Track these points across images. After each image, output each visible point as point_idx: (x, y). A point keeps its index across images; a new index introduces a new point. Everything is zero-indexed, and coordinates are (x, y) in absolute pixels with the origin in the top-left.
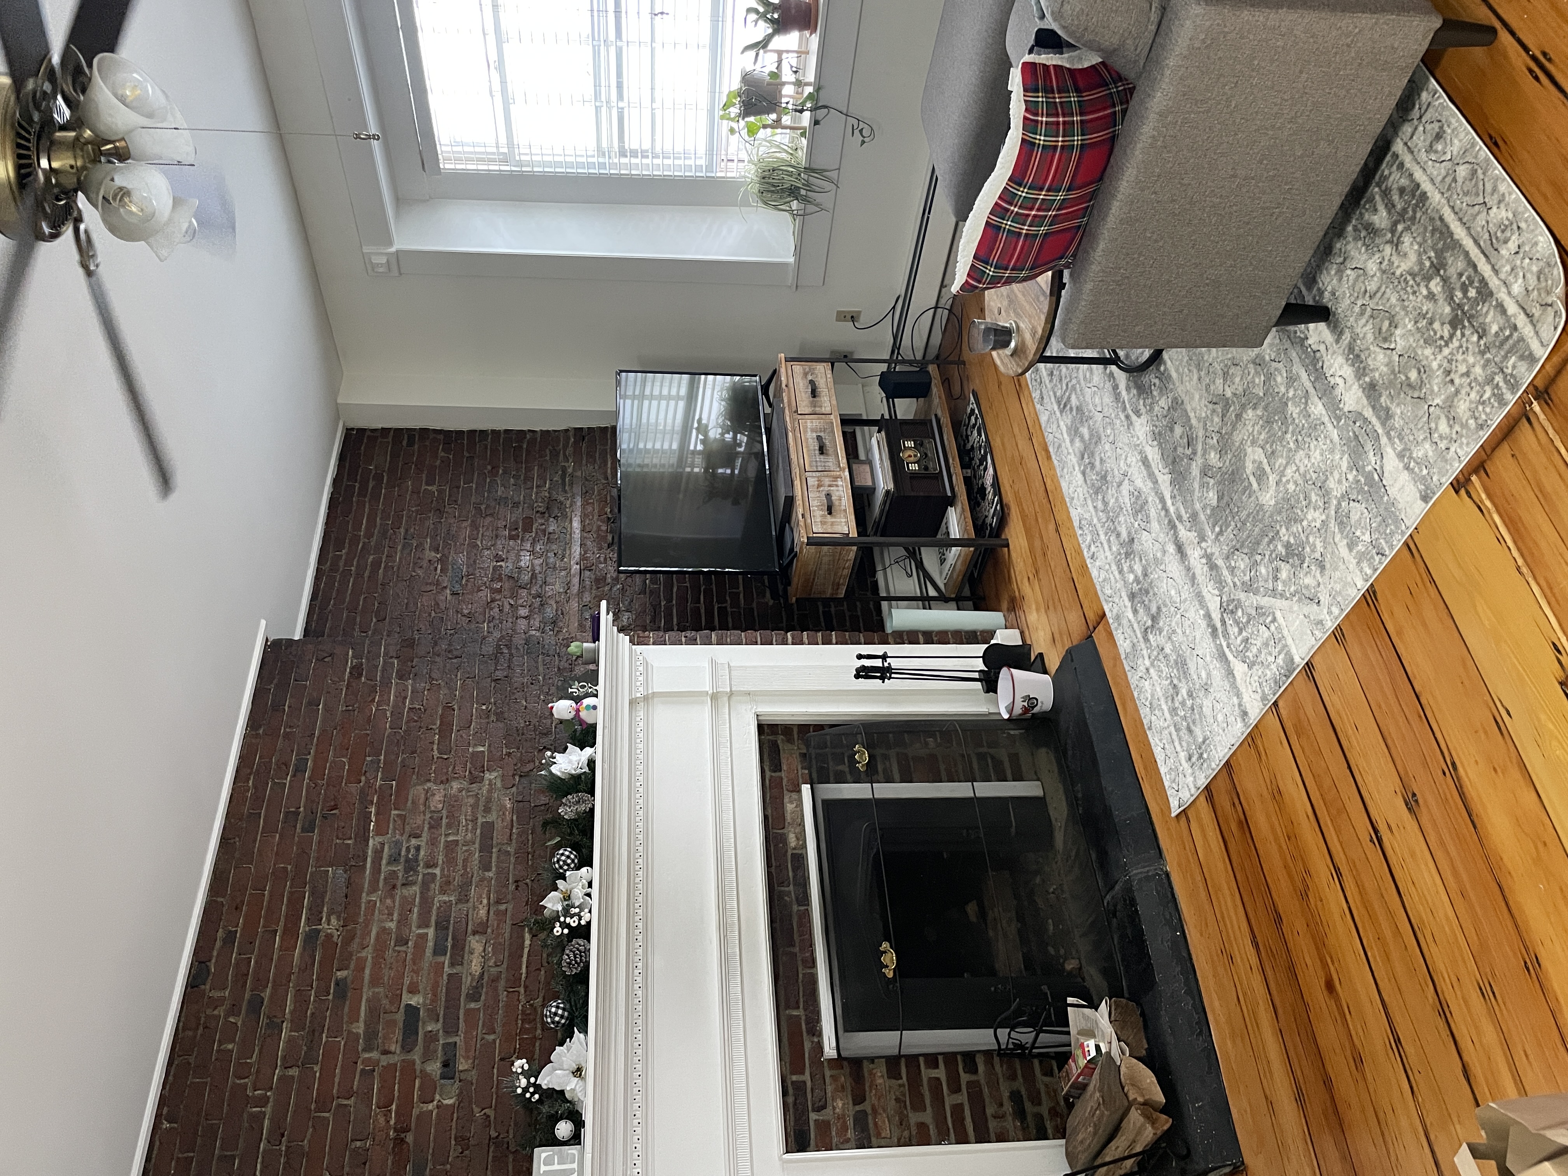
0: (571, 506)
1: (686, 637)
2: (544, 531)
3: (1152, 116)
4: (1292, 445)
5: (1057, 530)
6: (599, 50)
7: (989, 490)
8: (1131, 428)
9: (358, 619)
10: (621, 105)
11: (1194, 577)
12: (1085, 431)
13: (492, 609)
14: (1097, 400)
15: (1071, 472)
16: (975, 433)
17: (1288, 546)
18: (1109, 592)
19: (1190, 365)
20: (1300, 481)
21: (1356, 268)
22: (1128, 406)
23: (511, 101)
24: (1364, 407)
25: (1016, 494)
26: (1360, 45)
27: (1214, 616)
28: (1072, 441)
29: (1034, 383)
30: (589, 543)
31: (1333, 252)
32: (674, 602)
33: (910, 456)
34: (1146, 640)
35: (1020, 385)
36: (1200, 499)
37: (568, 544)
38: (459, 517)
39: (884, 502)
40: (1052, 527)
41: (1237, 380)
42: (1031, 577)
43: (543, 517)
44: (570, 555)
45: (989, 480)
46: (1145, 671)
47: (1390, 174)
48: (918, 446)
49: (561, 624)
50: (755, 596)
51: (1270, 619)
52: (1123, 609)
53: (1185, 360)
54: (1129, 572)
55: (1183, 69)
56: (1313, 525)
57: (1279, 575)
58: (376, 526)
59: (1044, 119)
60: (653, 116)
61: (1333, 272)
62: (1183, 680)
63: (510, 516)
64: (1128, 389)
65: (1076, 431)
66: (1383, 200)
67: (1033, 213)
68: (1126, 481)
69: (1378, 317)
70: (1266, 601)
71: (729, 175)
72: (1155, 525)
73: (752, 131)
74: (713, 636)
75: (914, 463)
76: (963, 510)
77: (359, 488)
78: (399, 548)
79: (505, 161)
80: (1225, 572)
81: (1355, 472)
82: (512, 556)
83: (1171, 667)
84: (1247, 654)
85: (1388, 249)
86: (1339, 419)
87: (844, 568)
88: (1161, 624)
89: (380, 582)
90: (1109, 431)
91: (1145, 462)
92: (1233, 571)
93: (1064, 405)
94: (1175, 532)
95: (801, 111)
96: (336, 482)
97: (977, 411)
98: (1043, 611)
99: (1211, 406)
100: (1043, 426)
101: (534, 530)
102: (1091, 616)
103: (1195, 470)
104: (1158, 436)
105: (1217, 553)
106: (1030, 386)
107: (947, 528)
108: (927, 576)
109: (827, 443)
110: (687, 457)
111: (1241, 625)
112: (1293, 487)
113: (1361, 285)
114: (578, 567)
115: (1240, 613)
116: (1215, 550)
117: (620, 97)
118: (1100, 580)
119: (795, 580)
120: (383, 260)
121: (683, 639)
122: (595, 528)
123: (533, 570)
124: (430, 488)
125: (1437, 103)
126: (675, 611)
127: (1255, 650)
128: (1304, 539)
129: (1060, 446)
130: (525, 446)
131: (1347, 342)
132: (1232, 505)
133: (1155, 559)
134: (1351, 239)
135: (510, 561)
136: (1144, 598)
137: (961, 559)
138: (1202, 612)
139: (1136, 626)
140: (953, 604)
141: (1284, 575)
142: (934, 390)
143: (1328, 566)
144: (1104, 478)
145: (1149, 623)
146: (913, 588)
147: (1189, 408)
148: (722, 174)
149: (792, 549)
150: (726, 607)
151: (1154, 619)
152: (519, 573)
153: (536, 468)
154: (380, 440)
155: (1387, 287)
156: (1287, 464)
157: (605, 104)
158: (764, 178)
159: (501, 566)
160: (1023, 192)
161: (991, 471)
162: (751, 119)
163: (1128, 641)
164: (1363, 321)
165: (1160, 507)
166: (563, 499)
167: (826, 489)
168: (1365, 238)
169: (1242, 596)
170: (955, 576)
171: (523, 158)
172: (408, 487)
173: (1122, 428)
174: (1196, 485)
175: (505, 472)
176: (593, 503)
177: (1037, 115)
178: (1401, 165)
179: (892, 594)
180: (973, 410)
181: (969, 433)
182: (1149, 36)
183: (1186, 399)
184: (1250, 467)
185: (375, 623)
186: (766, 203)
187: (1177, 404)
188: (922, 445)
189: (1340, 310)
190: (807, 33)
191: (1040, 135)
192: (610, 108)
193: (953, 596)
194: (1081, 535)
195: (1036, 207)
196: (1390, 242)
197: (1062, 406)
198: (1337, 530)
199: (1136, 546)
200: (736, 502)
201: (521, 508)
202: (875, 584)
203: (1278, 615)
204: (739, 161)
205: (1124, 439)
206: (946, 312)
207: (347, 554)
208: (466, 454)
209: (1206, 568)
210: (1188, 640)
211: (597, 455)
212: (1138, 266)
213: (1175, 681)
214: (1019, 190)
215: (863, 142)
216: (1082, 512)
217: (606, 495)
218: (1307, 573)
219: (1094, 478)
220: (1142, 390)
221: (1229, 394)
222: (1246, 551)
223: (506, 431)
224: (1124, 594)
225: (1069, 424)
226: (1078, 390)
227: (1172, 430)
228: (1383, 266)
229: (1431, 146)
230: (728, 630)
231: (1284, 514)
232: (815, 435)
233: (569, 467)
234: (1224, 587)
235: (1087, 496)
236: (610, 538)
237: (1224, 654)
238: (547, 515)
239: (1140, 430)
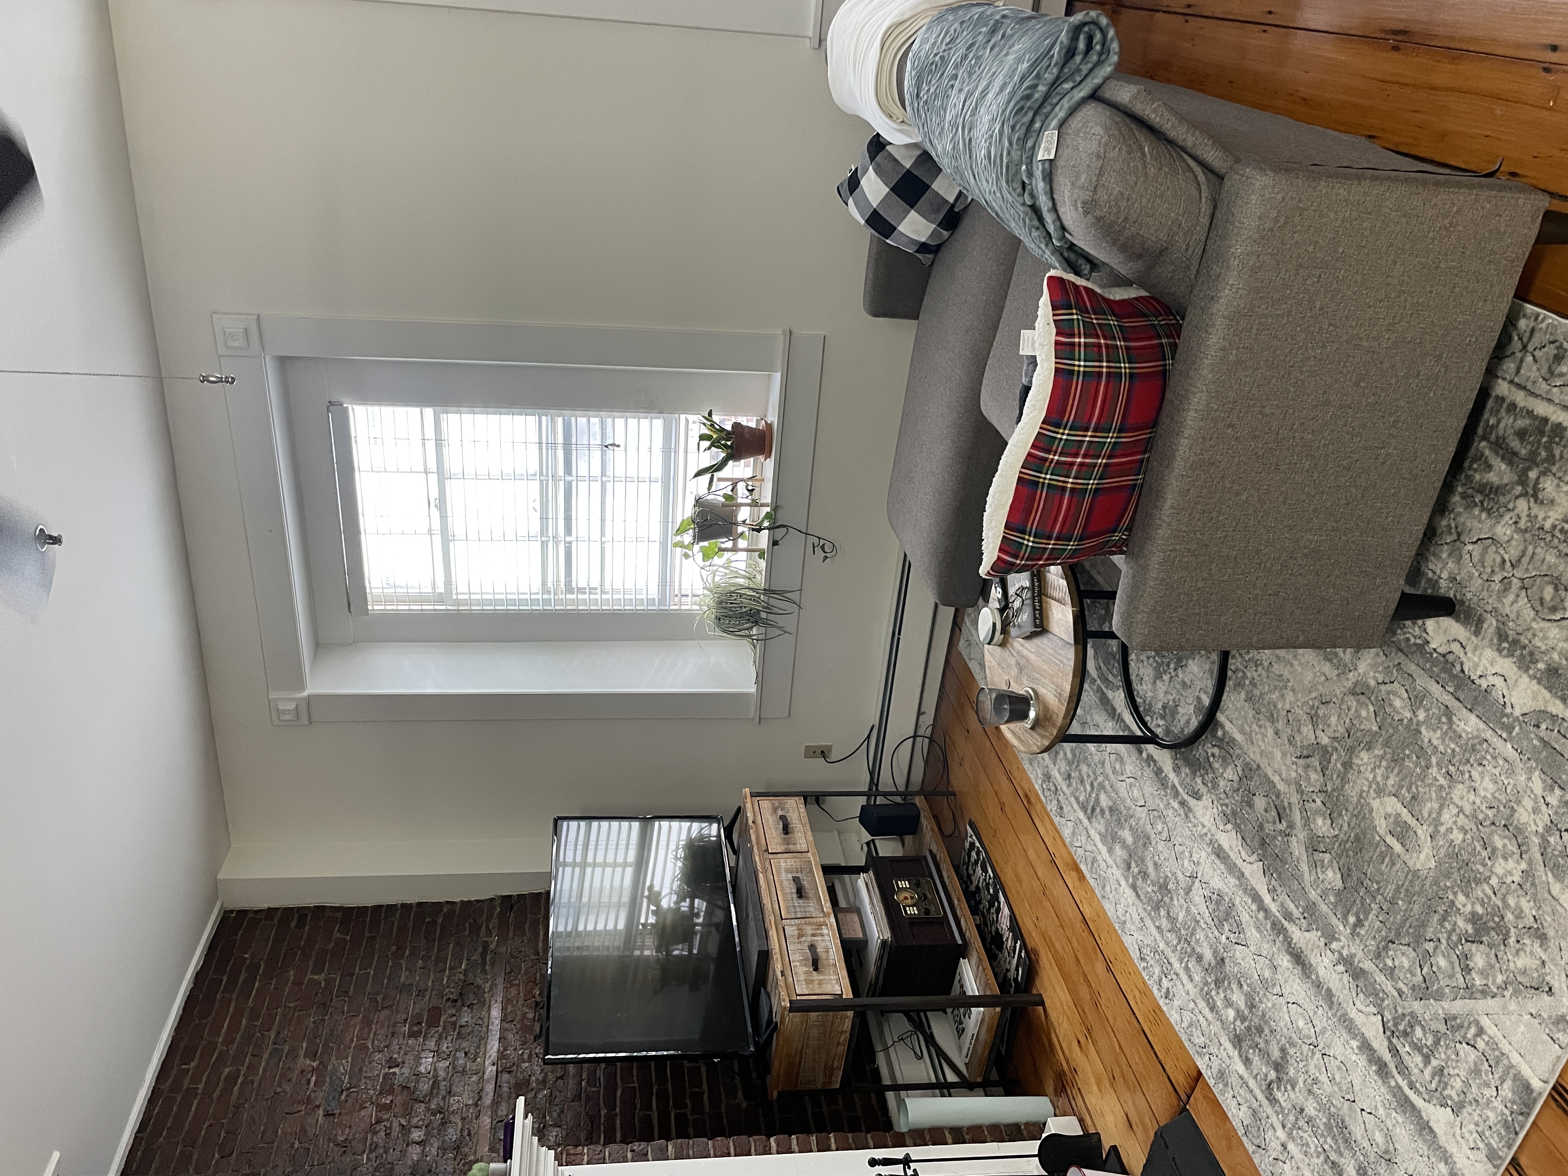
0: (491, 989)
1: (633, 1151)
2: (454, 1024)
3: (1219, 321)
4: (1442, 781)
5: (1109, 969)
6: (547, 485)
7: (1008, 936)
8: (1191, 816)
9: (195, 1157)
10: (568, 539)
11: (1329, 994)
12: (1127, 835)
13: (375, 1133)
14: (1136, 793)
15: (1116, 890)
16: (979, 870)
17: (1474, 918)
18: (1200, 1040)
19: (1259, 720)
20: (1470, 825)
21: (1479, 539)
22: (1180, 790)
23: (450, 538)
24: (1546, 702)
25: (1043, 935)
26: (1460, 228)
27: (1375, 1045)
28: (1110, 850)
29: (1047, 794)
30: (510, 1036)
31: (1439, 532)
32: (618, 1110)
33: (906, 898)
34: (1273, 1101)
35: (1029, 801)
36: (1315, 884)
37: (483, 1039)
38: (348, 1012)
39: (881, 957)
40: (1100, 966)
41: (1333, 720)
42: (1082, 1040)
43: (454, 1006)
44: (485, 1052)
45: (1004, 923)
46: (1280, 1148)
47: (1499, 421)
48: (916, 885)
49: (466, 1150)
50: (723, 1096)
51: (1473, 1031)
52: (1228, 1061)
53: (1250, 716)
54: (1226, 1007)
55: (1254, 258)
56: (1509, 880)
57: (1471, 964)
58: (239, 1029)
59: (1082, 340)
60: (603, 550)
61: (1444, 555)
62: (1346, 1153)
63: (413, 1006)
64: (1177, 769)
65: (1115, 838)
66: (1497, 454)
67: (1079, 460)
68: (1197, 884)
69: (1533, 585)
70: (1458, 1007)
71: (683, 607)
72: (1252, 934)
73: (706, 557)
74: (670, 1148)
75: (912, 906)
76: (980, 960)
77: (227, 982)
78: (266, 1056)
79: (442, 602)
80: (1380, 978)
81: (1558, 792)
82: (410, 1059)
83: (1322, 1135)
84: (1446, 1093)
85: (1522, 505)
86: (1509, 729)
87: (838, 1044)
88: (1292, 1072)
89: (232, 1102)
90: (1159, 827)
91: (1220, 853)
92: (1392, 974)
93: (1091, 810)
94: (1286, 937)
95: (759, 531)
96: (200, 976)
97: (977, 844)
98: (1107, 1084)
99: (1301, 762)
100: (1068, 841)
101: (441, 1023)
102: (1180, 1080)
103: (1297, 848)
104: (1231, 817)
105: (1360, 955)
106: (1043, 798)
107: (962, 986)
108: (941, 1054)
109: (805, 883)
110: (635, 937)
111: (1425, 1050)
112: (1461, 836)
113: (1494, 556)
114: (494, 1068)
115: (1419, 1032)
116: (1355, 949)
117: (568, 531)
118: (1185, 1025)
119: (776, 1065)
120: (292, 706)
121: (629, 1155)
122: (519, 1017)
123: (436, 1076)
124: (315, 977)
125: (1543, 326)
126: (618, 1122)
127: (1458, 1084)
128: (1500, 905)
129: (1094, 860)
130: (440, 921)
131: (1492, 630)
132: (1367, 882)
133: (1263, 980)
134: (1461, 510)
135: (406, 1065)
136: (1257, 1039)
137: (986, 1024)
138: (1355, 1044)
139: (1252, 1083)
140: (980, 1091)
141: (1479, 960)
142: (924, 822)
143: (1551, 933)
144: (1164, 887)
145: (1273, 1075)
146: (925, 1074)
147: (1269, 771)
148: (677, 607)
149: (770, 1020)
150: (685, 1114)
151: (1278, 1067)
152: (417, 1082)
153: (451, 946)
154: (263, 922)
155: (1535, 547)
156: (1442, 807)
157: (551, 539)
158: (721, 603)
159: (394, 1074)
160: (1063, 434)
161: (1006, 911)
162: (706, 544)
163: (1244, 1108)
164: (1511, 597)
165: (1254, 907)
166: (481, 982)
167: (809, 939)
168: (1482, 502)
169: (1417, 1006)
170: (979, 1050)
171: (460, 597)
172: (288, 978)
173: (1177, 819)
174: (1304, 867)
175: (412, 953)
176: (519, 985)
177: (1072, 336)
178: (1513, 407)
179: (900, 1081)
180: (972, 845)
181: (971, 872)
182: (1200, 233)
183: (1263, 763)
184: (1382, 826)
185: (217, 1161)
186: (725, 631)
187: (1250, 771)
188: (918, 885)
189: (1469, 596)
190: (761, 458)
191: (1079, 360)
192: (557, 543)
193: (979, 1080)
194: (1144, 968)
195: (1082, 452)
196: (1525, 494)
197: (1089, 811)
198: (1551, 879)
199: (1229, 967)
200: (694, 987)
201: (428, 997)
202: (877, 1072)
203: (1485, 1022)
204: (694, 596)
205: (1182, 831)
206: (927, 740)
207: (197, 1067)
208: (367, 934)
209: (1346, 977)
210: (1340, 1089)
211: (527, 926)
212: (1218, 529)
213: (1333, 1156)
214: (1057, 433)
215: (826, 558)
216: (1141, 938)
217: (535, 974)
218: (1518, 951)
219: (1150, 890)
220: (1197, 767)
221: (1325, 741)
222: (1406, 940)
223: (420, 904)
224: (1224, 1040)
225: (1103, 830)
226: (1108, 787)
227: (1250, 805)
228: (1522, 525)
229: (1551, 371)
230: (690, 1139)
231: (1456, 876)
232: (790, 876)
233: (492, 942)
234: (1383, 1000)
235: (1144, 914)
236: (537, 1029)
237: (1407, 1099)
238: (459, 1003)
239: (1204, 815)
